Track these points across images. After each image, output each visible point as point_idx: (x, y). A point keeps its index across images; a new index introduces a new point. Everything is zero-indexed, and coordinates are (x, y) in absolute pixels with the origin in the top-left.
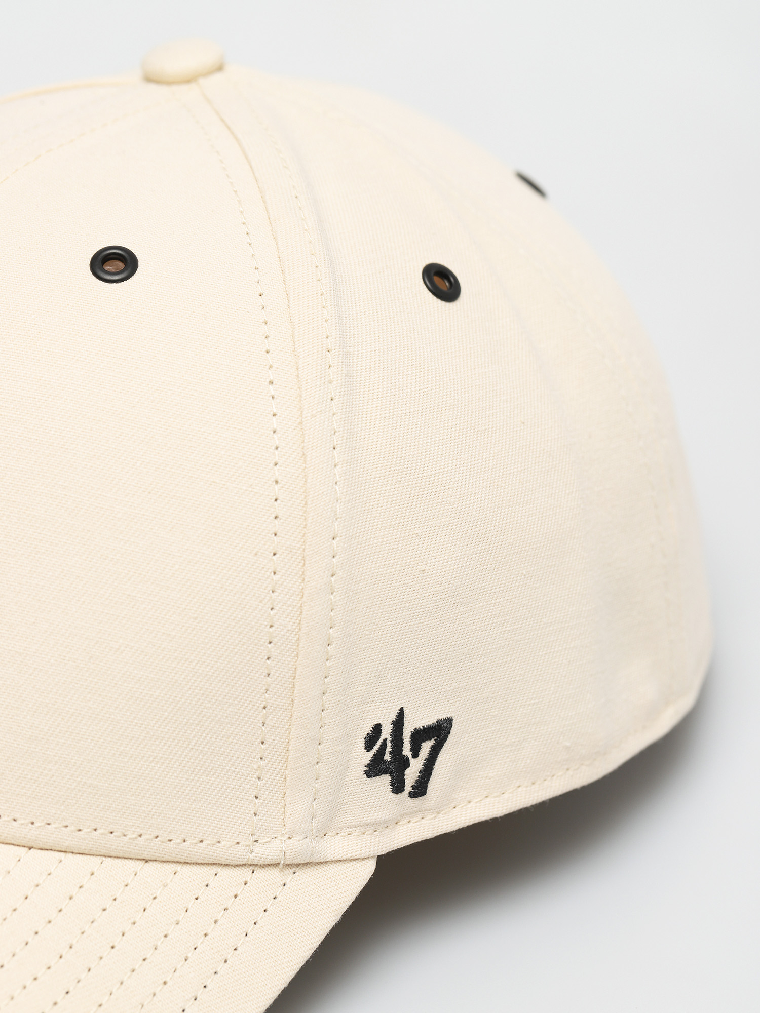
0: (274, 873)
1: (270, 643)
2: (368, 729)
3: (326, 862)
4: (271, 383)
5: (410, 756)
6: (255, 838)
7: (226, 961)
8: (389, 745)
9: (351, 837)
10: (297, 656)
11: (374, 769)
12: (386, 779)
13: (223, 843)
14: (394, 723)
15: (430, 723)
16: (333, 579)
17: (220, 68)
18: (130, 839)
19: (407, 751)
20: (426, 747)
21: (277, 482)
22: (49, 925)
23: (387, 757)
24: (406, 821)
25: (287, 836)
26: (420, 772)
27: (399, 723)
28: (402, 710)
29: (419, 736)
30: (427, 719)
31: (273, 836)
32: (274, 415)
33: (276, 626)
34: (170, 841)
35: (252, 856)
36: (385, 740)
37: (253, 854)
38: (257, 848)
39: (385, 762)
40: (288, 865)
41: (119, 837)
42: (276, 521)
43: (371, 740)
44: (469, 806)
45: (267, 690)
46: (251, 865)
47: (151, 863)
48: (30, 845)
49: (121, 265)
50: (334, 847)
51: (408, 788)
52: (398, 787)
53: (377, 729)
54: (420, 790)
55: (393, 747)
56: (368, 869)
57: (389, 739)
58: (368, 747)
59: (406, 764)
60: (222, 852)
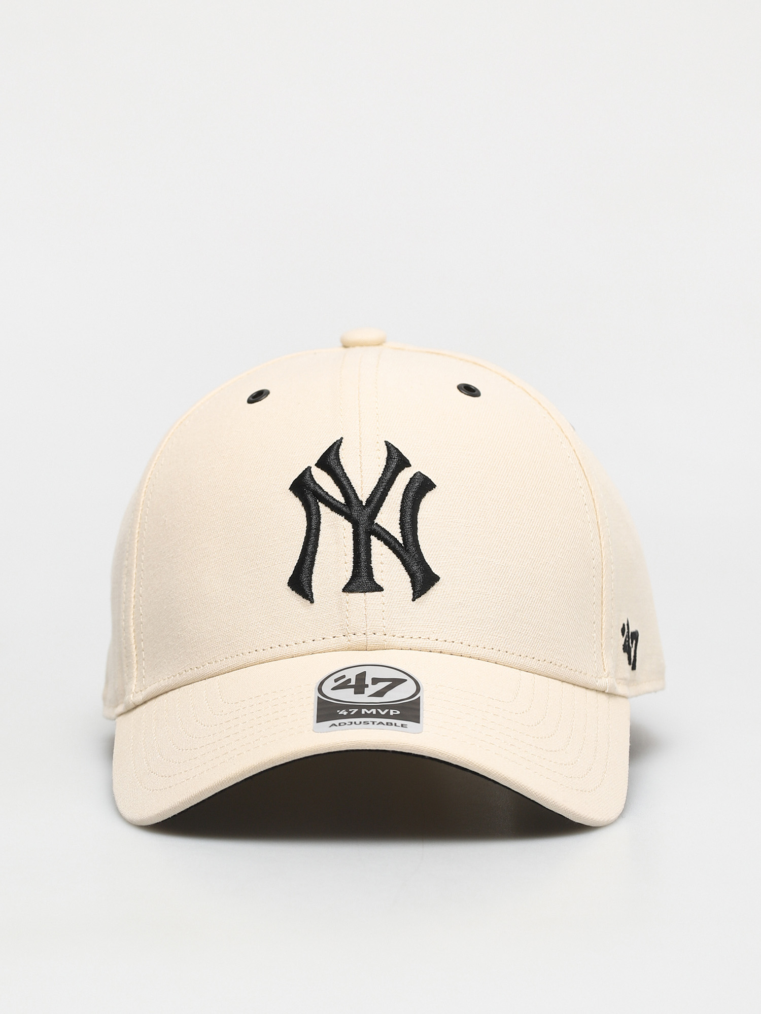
0: (604, 696)
2: (621, 626)
3: (617, 695)
5: (631, 646)
6: (597, 675)
9: (621, 684)
10: (603, 577)
11: (625, 648)
12: (627, 656)
13: (588, 674)
14: (627, 625)
15: (634, 631)
19: (630, 643)
20: (634, 643)
23: (627, 643)
24: (632, 684)
25: (607, 676)
26: (634, 657)
28: (628, 619)
29: (633, 636)
30: (633, 629)
31: (602, 675)
34: (572, 669)
36: (626, 633)
37: (598, 683)
38: (598, 680)
39: (627, 645)
41: (554, 665)
43: (623, 631)
46: (596, 690)
50: (619, 688)
52: (629, 661)
53: (624, 626)
54: (634, 667)
55: (628, 638)
58: (623, 635)
59: (631, 651)
60: (589, 680)
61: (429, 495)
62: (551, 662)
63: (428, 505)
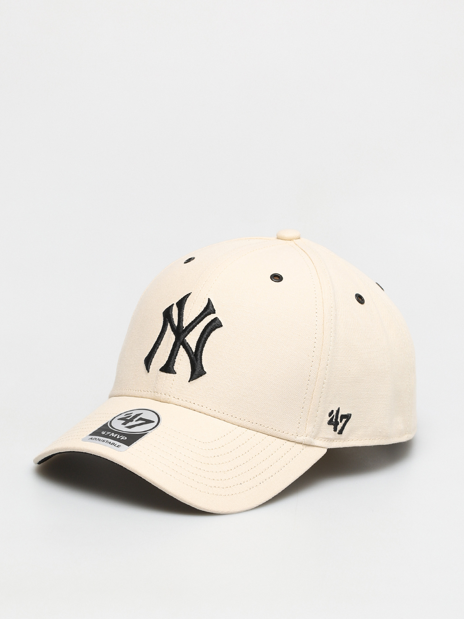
0: (301, 446)
1: (309, 380)
2: (330, 411)
3: (314, 446)
4: (316, 313)
5: (339, 422)
6: (297, 434)
7: (287, 464)
8: (335, 417)
9: (322, 441)
10: (315, 385)
11: (330, 423)
12: (333, 426)
13: (289, 434)
14: (337, 411)
15: (346, 414)
16: (327, 366)
17: (299, 238)
18: (265, 427)
19: (339, 420)
20: (344, 420)
21: (316, 338)
22: (243, 445)
23: (334, 420)
24: (336, 441)
25: (306, 435)
26: (341, 427)
27: (338, 411)
28: (339, 408)
29: (343, 417)
30: (345, 413)
31: (302, 435)
32: (317, 321)
33: (311, 376)
34: (276, 430)
35: (296, 439)
36: (334, 415)
37: (297, 439)
38: (297, 437)
39: (333, 421)
40: (305, 444)
41: (262, 426)
42: (314, 348)
43: (331, 414)
44: (352, 441)
45: (306, 393)
46: (295, 442)
47: (269, 436)
48: (239, 425)
49: (278, 279)
50: (317, 442)
51: (338, 431)
52: (335, 430)
53: (332, 411)
54: (341, 432)
55: (336, 418)
56: (324, 451)
57: (335, 415)
58: (330, 416)
59: (338, 424)
60: (289, 436)
61: (217, 330)
62: (261, 425)
63: (215, 335)
